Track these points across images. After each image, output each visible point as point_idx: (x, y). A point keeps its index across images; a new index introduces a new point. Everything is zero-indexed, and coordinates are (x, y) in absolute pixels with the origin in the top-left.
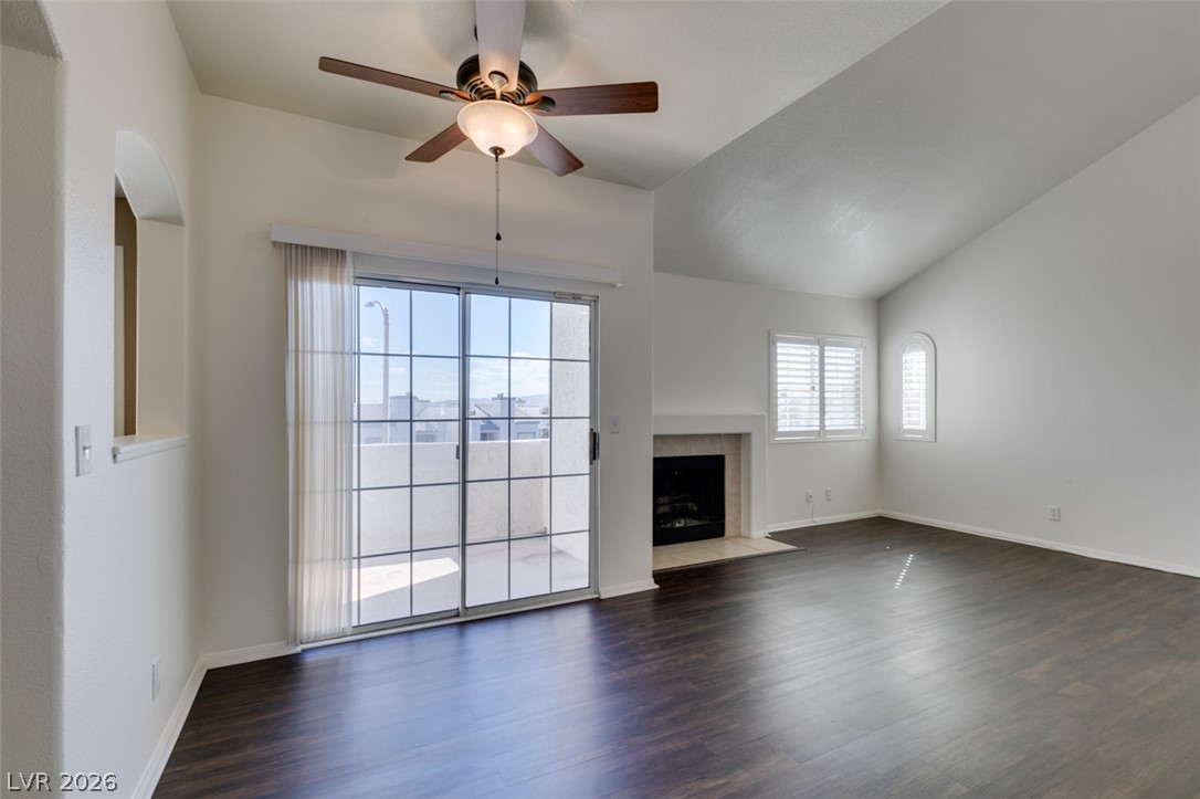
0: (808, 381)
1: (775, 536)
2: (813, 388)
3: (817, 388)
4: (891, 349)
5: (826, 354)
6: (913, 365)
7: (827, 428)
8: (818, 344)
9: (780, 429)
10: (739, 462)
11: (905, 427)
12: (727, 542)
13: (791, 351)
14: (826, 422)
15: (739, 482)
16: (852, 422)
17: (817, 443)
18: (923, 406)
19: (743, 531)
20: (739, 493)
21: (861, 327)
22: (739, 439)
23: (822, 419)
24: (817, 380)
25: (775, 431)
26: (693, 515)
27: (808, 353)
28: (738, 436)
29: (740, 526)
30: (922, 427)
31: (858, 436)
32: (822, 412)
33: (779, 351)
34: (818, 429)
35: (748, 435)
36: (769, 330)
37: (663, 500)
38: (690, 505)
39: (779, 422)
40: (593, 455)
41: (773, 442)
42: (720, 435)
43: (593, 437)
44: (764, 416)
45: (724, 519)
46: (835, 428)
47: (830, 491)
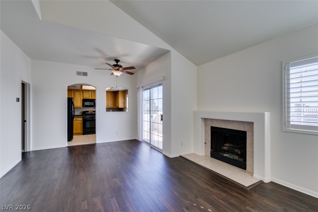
9: (291, 123)
25: (286, 123)
29: (253, 169)
36: (282, 63)
37: (227, 145)
38: (236, 150)
39: (291, 119)
40: (162, 120)
41: (284, 130)
42: (243, 122)
43: (162, 116)
44: (264, 114)
45: (246, 162)
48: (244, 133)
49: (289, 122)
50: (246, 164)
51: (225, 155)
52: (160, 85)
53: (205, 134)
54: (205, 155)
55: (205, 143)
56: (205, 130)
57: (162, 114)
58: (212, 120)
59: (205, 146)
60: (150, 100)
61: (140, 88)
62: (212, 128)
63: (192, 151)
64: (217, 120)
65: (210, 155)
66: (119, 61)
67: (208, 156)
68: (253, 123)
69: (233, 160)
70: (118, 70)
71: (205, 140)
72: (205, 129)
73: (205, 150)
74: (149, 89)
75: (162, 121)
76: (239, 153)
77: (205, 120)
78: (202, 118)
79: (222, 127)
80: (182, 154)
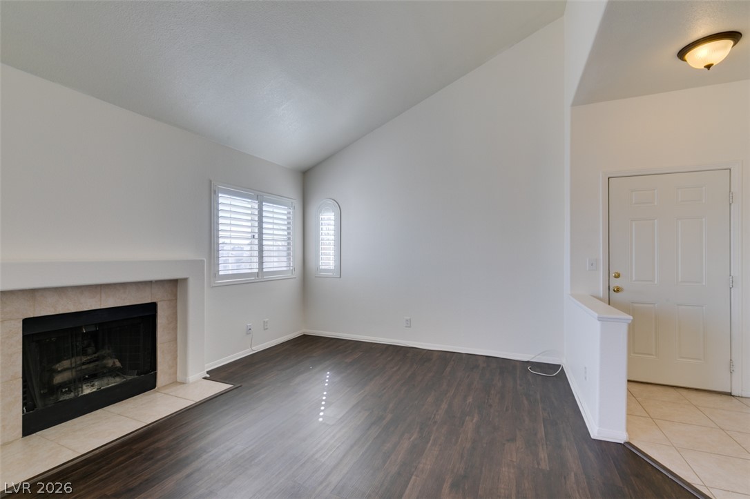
0: (249, 230)
1: (215, 375)
2: (254, 236)
3: (256, 236)
4: (312, 210)
5: (264, 208)
6: (326, 223)
7: (264, 270)
8: (257, 199)
9: (221, 273)
10: (176, 307)
11: (321, 267)
12: (158, 395)
13: (233, 203)
14: (265, 265)
15: (176, 328)
16: (285, 264)
17: (256, 282)
18: (332, 252)
19: (180, 378)
20: (176, 339)
21: (290, 190)
22: (175, 286)
23: (261, 263)
24: (256, 230)
25: (215, 274)
26: (113, 372)
27: (250, 206)
28: (175, 282)
29: (176, 373)
30: (332, 268)
31: (289, 275)
32: (261, 257)
33: (221, 200)
34: (256, 271)
35: (185, 280)
36: (211, 181)
38: (107, 363)
39: (221, 267)
41: (214, 285)
42: (151, 282)
44: (203, 261)
45: (155, 369)
46: (272, 270)
47: (267, 322)
49: (219, 271)
50: (156, 374)
62: (32, 323)
65: (20, 430)
67: (7, 443)
76: (118, 364)
79: (85, 309)
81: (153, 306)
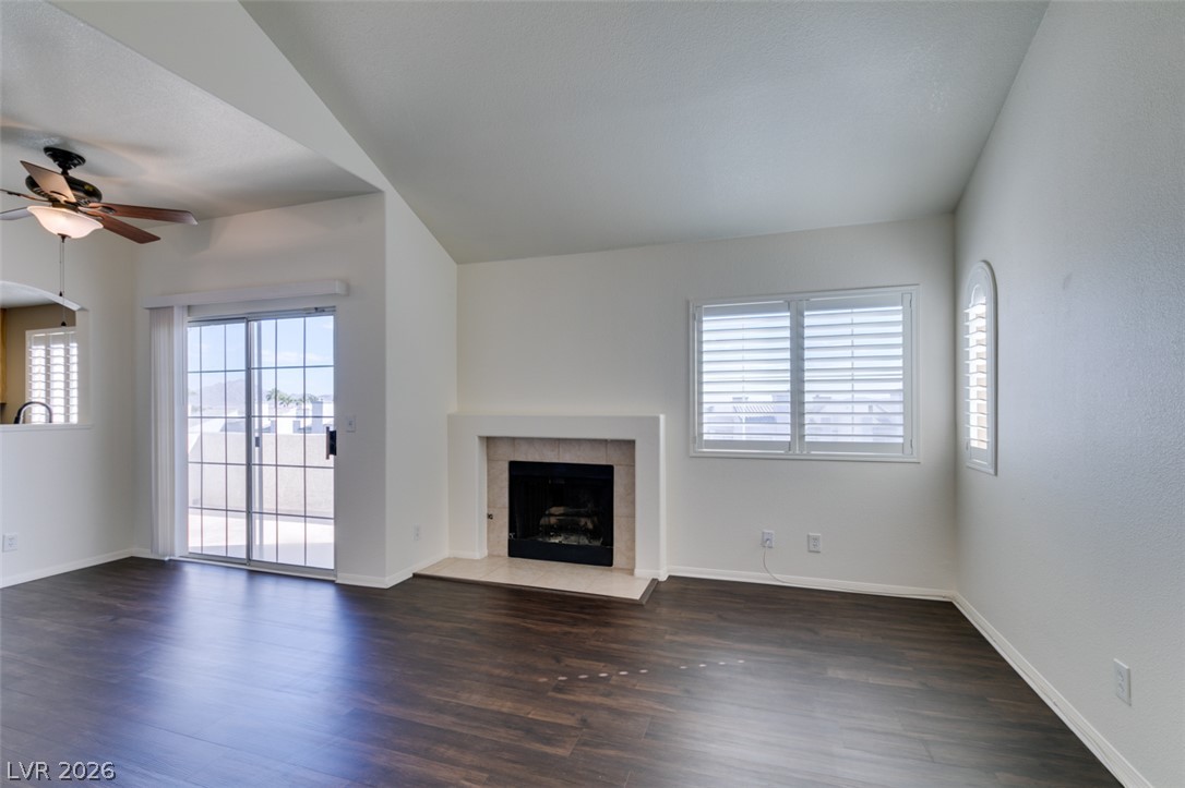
5: (807, 322)
7: (807, 439)
8: (789, 309)
9: (705, 437)
10: (634, 476)
11: (973, 443)
12: (614, 574)
14: (808, 429)
16: (897, 431)
22: (632, 447)
23: (797, 424)
25: (697, 438)
26: (585, 531)
27: (766, 324)
30: (984, 446)
32: (798, 414)
33: (706, 326)
34: (788, 439)
37: (554, 510)
38: (583, 521)
39: (706, 428)
40: (332, 449)
41: (694, 455)
42: (606, 441)
43: (332, 436)
44: (657, 419)
45: (612, 544)
46: (849, 440)
47: (816, 539)
48: (607, 472)
49: (701, 434)
50: (612, 550)
51: (556, 540)
52: (319, 311)
53: (488, 487)
54: (490, 556)
55: (490, 516)
56: (488, 475)
57: (332, 429)
58: (513, 440)
59: (488, 528)
60: (249, 369)
61: (176, 310)
62: (514, 465)
63: (446, 553)
64: (530, 441)
65: (506, 550)
66: (81, 160)
67: (499, 556)
68: (631, 443)
69: (579, 547)
70: (76, 210)
71: (488, 507)
72: (488, 471)
73: (488, 539)
74: (246, 319)
75: (332, 457)
76: (590, 526)
77: (489, 441)
78: (481, 438)
79: (548, 462)
80: (422, 567)
81: (609, 470)
